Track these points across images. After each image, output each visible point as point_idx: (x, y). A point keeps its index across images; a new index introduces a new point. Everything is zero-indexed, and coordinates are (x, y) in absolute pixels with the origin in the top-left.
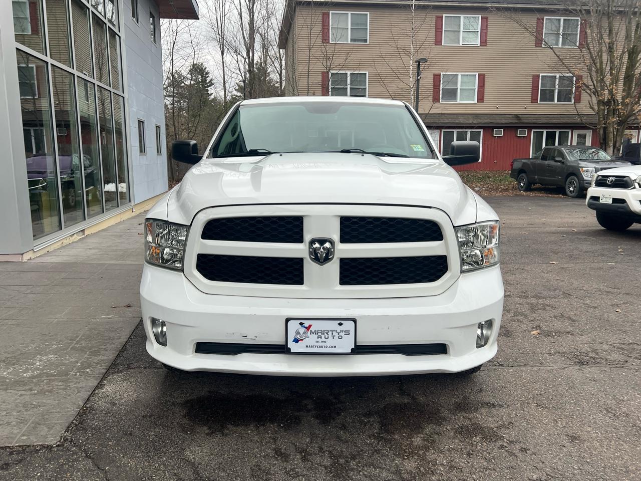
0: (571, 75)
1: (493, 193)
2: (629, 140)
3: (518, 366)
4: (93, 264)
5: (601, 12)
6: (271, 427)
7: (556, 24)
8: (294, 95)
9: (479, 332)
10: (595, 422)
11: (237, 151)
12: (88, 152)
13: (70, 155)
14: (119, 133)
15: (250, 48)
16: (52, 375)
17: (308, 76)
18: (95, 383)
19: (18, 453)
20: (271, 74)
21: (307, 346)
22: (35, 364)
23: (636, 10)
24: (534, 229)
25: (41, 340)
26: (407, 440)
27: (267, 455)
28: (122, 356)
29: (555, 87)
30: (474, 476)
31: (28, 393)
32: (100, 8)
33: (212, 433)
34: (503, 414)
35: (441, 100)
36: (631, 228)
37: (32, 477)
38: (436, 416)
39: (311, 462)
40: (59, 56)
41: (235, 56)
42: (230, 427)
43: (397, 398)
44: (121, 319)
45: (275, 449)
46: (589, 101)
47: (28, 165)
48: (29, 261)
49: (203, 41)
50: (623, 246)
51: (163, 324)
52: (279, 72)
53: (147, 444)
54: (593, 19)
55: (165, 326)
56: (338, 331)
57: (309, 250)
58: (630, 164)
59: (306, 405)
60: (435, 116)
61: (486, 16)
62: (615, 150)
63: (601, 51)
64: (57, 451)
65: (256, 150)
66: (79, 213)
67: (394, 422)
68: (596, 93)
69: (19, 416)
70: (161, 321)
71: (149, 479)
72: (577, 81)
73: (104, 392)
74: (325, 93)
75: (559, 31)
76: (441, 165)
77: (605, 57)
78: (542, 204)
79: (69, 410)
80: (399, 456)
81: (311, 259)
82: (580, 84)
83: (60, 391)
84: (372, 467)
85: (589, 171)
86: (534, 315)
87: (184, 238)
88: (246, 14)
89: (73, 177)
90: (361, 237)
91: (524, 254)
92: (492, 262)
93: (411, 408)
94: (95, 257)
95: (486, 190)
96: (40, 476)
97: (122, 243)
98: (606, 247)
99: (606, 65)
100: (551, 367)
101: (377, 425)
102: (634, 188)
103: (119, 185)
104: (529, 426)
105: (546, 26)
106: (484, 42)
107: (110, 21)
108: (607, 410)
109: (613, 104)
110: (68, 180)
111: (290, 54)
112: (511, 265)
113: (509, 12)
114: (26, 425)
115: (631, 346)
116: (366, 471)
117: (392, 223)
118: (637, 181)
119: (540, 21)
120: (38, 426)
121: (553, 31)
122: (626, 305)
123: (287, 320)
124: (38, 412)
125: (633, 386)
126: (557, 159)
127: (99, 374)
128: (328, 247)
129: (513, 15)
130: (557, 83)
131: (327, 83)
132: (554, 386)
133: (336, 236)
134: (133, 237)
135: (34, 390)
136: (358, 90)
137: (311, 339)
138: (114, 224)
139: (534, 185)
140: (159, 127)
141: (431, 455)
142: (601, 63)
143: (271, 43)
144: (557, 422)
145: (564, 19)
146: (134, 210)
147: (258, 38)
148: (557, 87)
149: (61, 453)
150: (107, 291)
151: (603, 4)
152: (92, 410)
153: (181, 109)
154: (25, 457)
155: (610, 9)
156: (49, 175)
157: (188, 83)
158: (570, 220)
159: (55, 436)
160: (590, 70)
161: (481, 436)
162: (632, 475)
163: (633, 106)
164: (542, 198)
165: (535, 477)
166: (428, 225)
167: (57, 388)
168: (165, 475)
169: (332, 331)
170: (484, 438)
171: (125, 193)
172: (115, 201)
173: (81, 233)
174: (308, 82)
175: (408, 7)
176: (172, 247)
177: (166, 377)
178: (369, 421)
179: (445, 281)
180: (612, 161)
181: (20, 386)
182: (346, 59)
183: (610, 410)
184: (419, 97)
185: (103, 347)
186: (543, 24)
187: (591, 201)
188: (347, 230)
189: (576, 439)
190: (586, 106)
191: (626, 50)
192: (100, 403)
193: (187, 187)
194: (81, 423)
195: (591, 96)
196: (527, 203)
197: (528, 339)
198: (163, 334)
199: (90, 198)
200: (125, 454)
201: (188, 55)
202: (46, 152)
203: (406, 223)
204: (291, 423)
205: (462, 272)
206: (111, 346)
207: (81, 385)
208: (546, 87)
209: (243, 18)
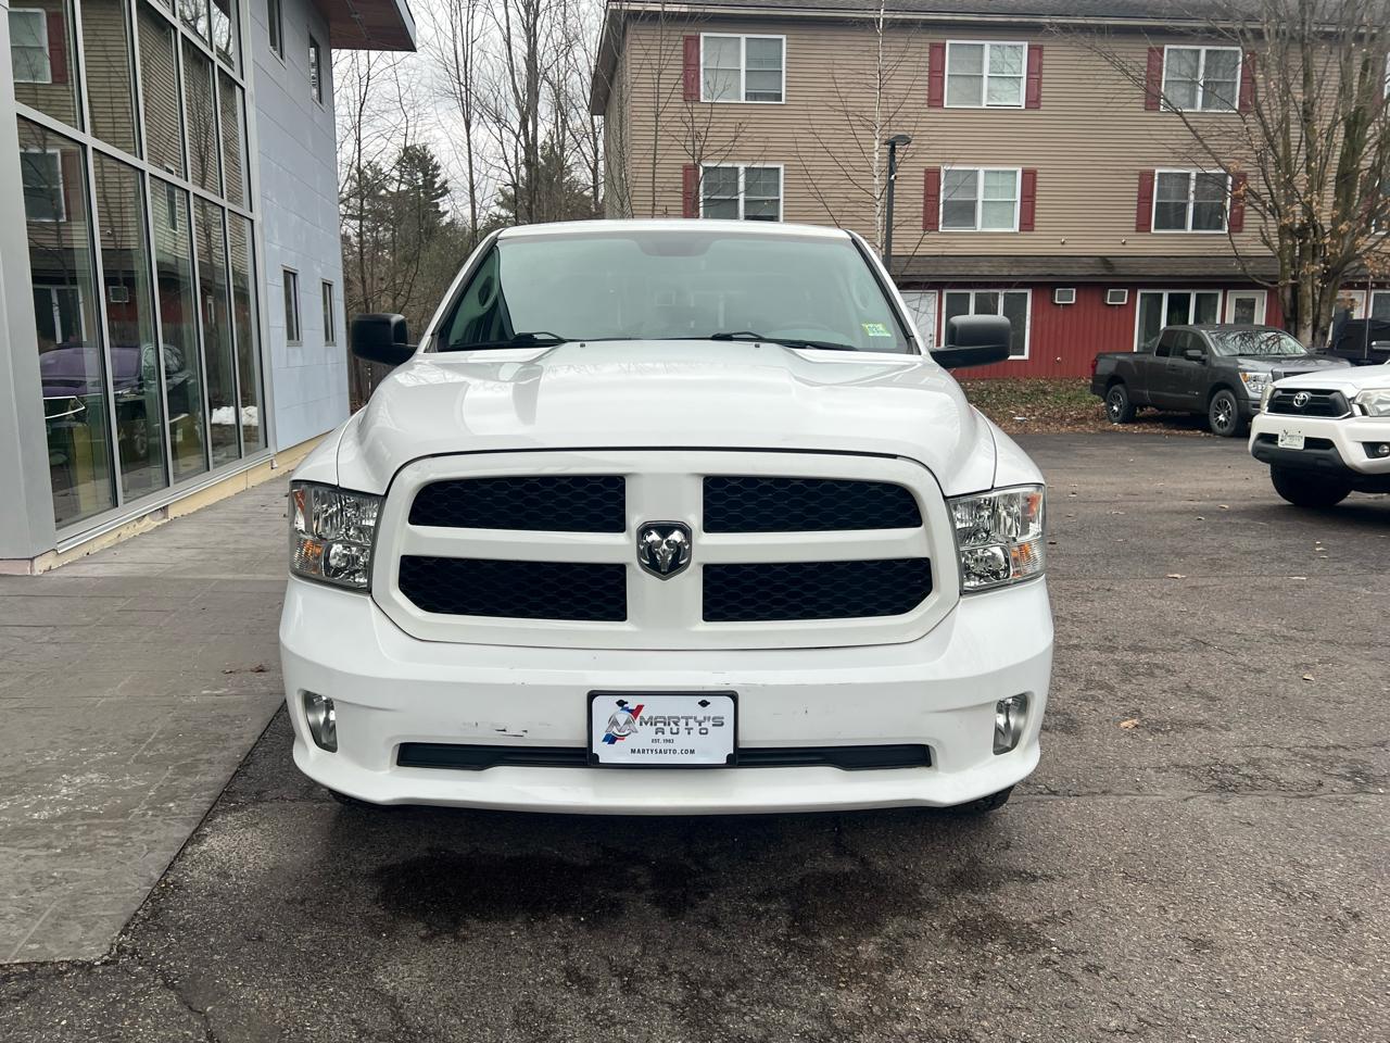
0: (1222, 171)
1: (1053, 428)
2: (1348, 313)
3: (1089, 794)
4: (184, 579)
5: (1288, 35)
6: (559, 923)
7: (1191, 58)
8: (623, 216)
9: (1001, 720)
10: (1247, 912)
11: (493, 337)
12: (174, 338)
13: (137, 346)
14: (242, 296)
15: (528, 112)
16: (96, 815)
17: (654, 173)
18: (187, 832)
19: (21, 977)
20: (573, 168)
21: (633, 751)
22: (58, 792)
23: (1363, 30)
24: (1137, 504)
25: (71, 742)
26: (847, 949)
27: (549, 981)
28: (245, 774)
29: (1187, 198)
30: (986, 1024)
31: (41, 853)
32: (202, 25)
33: (432, 936)
34: (1053, 895)
35: (941, 226)
36: (1345, 501)
37: (47, 1029)
38: (910, 900)
39: (641, 994)
40: (112, 130)
41: (496, 130)
42: (473, 923)
43: (828, 863)
44: (244, 698)
45: (565, 969)
46: (1261, 228)
47: (44, 368)
48: (46, 575)
49: (426, 98)
50: (1325, 541)
51: (329, 705)
52: (592, 166)
53: (294, 959)
54: (1269, 51)
55: (333, 709)
56: (700, 718)
57: (638, 547)
58: (1347, 363)
59: (635, 876)
60: (928, 261)
61: (1040, 43)
62: (1317, 334)
63: (1286, 118)
64: (102, 975)
65: (531, 335)
66: (155, 471)
67: (821, 912)
68: (1275, 210)
69: (23, 901)
70: (324, 698)
71: (297, 1030)
72: (1235, 186)
73: (205, 852)
74: (690, 212)
75: (1197, 77)
76: (925, 365)
77: (1295, 132)
78: (1158, 450)
79: (129, 888)
80: (828, 982)
81: (642, 564)
82: (1241, 192)
83: (111, 848)
84: (770, 1005)
85: (1259, 380)
86: (1128, 687)
87: (372, 523)
88: (519, 39)
89: (143, 393)
90: (750, 519)
91: (1112, 557)
92: (1029, 571)
93: (857, 882)
94: (190, 565)
95: (1038, 420)
96: (67, 1026)
97: (249, 535)
98: (1288, 541)
99: (1299, 150)
100: (1160, 798)
101: (783, 919)
102: (1352, 415)
103: (243, 411)
104: (1107, 919)
105: (1168, 66)
106: (1033, 101)
107: (224, 55)
108: (1273, 885)
109: (1312, 235)
110: (133, 399)
111: (614, 126)
112: (1084, 582)
113: (1088, 35)
114: (38, 920)
115: (1332, 752)
116: (758, 1014)
117: (813, 489)
118: (1358, 401)
119: (1155, 55)
120: (63, 922)
121: (1182, 76)
122: (1326, 666)
123: (592, 696)
124: (63, 893)
125: (1330, 836)
126: (1191, 353)
127: (194, 813)
128: (678, 540)
129: (1098, 42)
130: (1192, 189)
131: (695, 188)
132: (1163, 836)
133: (695, 519)
134: (270, 524)
135: (56, 848)
136: (760, 204)
137: (643, 736)
138: (232, 494)
139: (1142, 410)
140: (330, 285)
141: (896, 980)
142: (1287, 145)
143: (574, 101)
144: (1166, 911)
145: (1208, 52)
146: (275, 465)
147: (545, 91)
148: (1192, 197)
149: (112, 979)
150: (216, 637)
151: (1291, 18)
152: (180, 888)
153: (378, 245)
154: (36, 986)
155: (1307, 28)
156: (90, 388)
157: (393, 188)
158: (1216, 485)
159: (98, 942)
160: (1261, 160)
161: (1004, 941)
162: (1320, 1021)
163: (1356, 239)
164: (1160, 438)
165: (1112, 1024)
166: (889, 495)
167: (105, 844)
168: (332, 1024)
169: (687, 718)
170: (1011, 944)
171: (256, 428)
172: (233, 446)
173: (159, 514)
174: (653, 187)
175: (868, 25)
176: (349, 542)
177: (338, 819)
178: (767, 911)
179: (926, 613)
180: (1309, 358)
181: (24, 838)
182: (736, 137)
183: (1279, 886)
184: (894, 219)
185: (205, 756)
186: (1161, 61)
187: (1261, 444)
188: (719, 505)
189: (1204, 945)
190: (1254, 240)
191: (1340, 118)
192: (196, 875)
193: (381, 413)
194: (155, 915)
195: (1265, 218)
196: (1125, 448)
197: (1113, 738)
198: (329, 727)
199: (179, 438)
200: (248, 980)
201: (393, 129)
202: (85, 339)
203: (843, 489)
204: (602, 914)
205: (963, 593)
206: (222, 754)
207: (154, 836)
208: (1168, 197)
209: (513, 48)
